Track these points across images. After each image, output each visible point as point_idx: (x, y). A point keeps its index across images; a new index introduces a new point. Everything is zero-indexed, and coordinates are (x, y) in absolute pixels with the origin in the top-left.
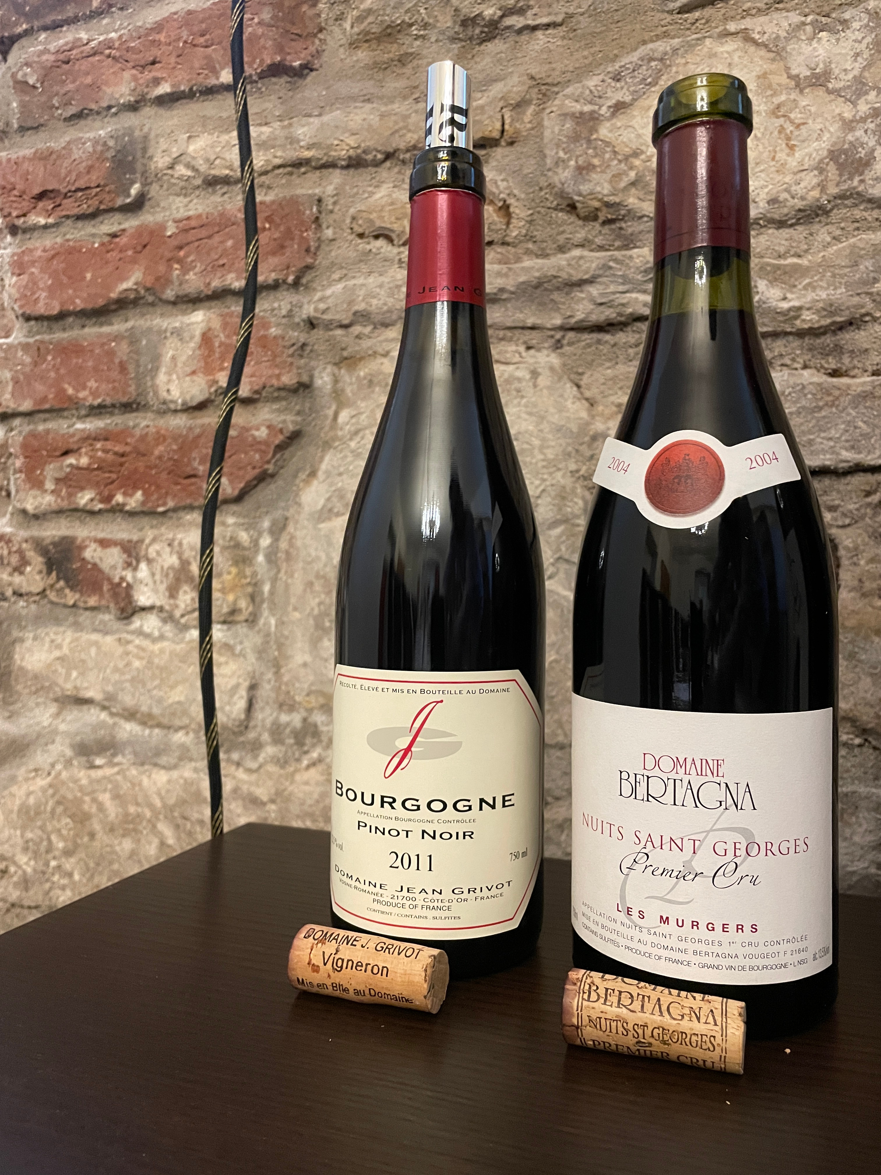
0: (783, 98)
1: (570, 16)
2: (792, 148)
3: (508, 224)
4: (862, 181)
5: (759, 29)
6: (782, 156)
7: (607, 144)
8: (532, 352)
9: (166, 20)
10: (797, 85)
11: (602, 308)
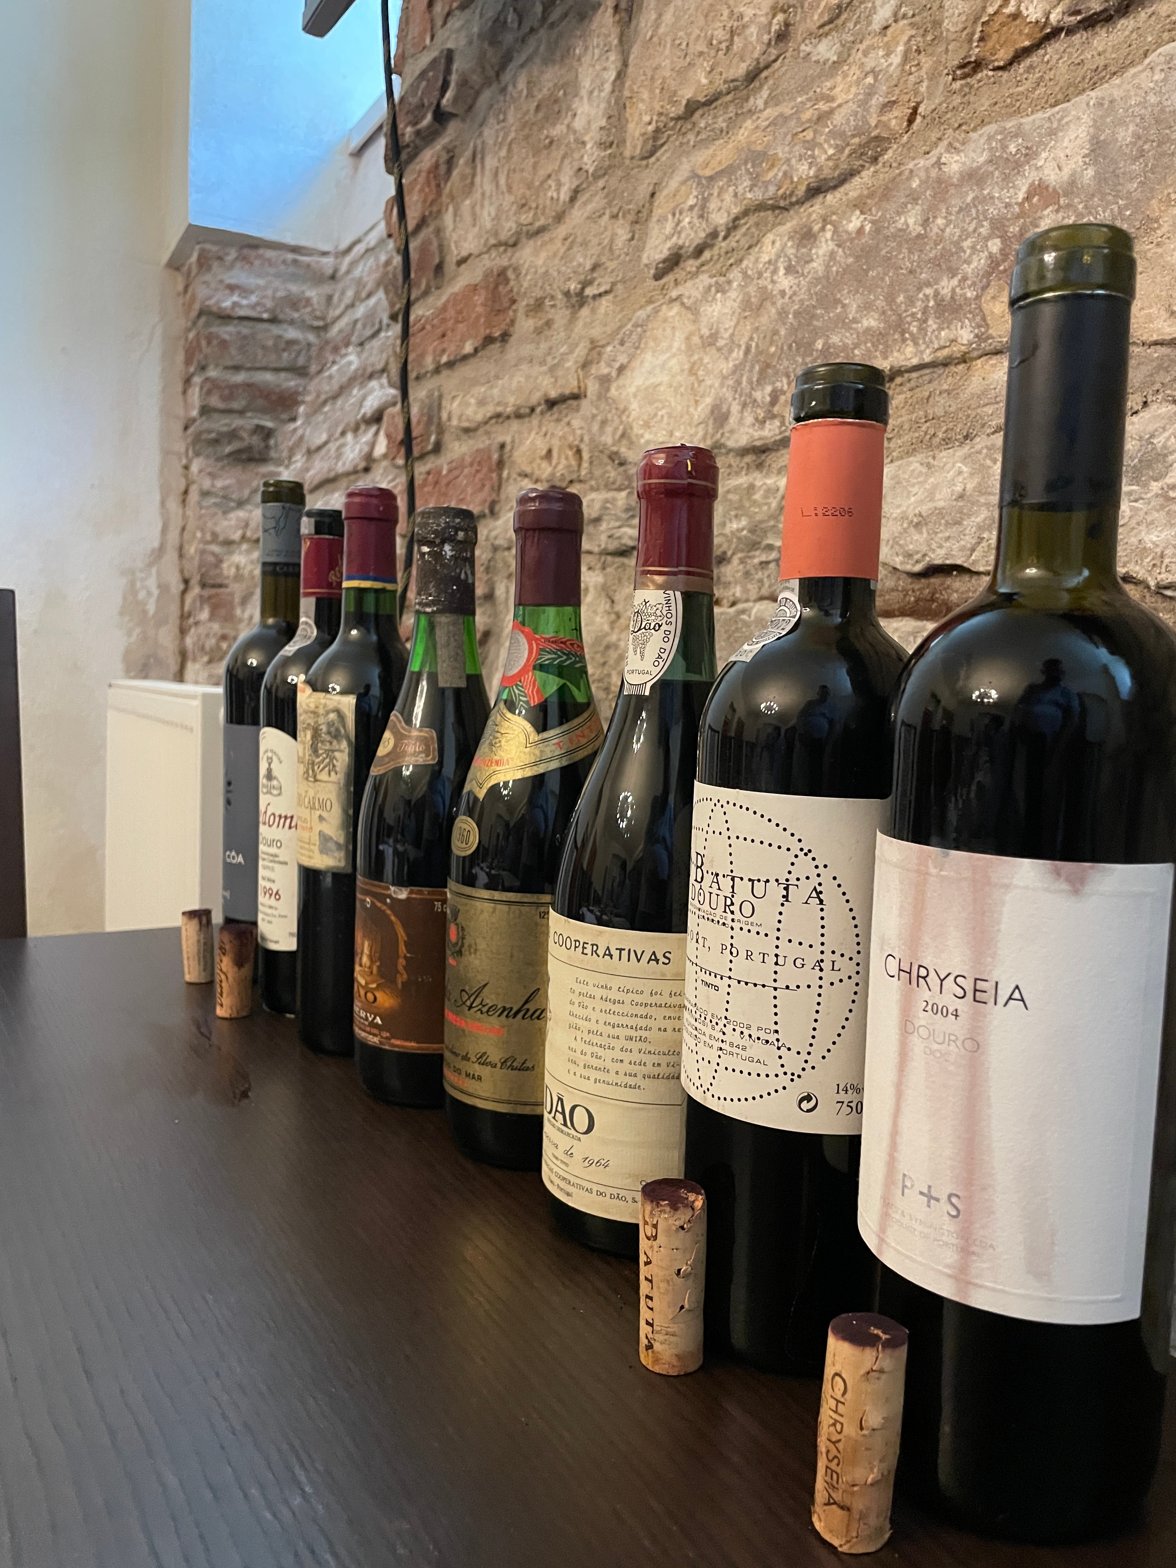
0: (696, 357)
1: (614, 284)
2: (696, 402)
3: (580, 465)
4: (723, 434)
5: (687, 294)
6: (692, 410)
7: (614, 401)
8: (590, 573)
9: (448, 301)
10: (703, 344)
11: (610, 540)
